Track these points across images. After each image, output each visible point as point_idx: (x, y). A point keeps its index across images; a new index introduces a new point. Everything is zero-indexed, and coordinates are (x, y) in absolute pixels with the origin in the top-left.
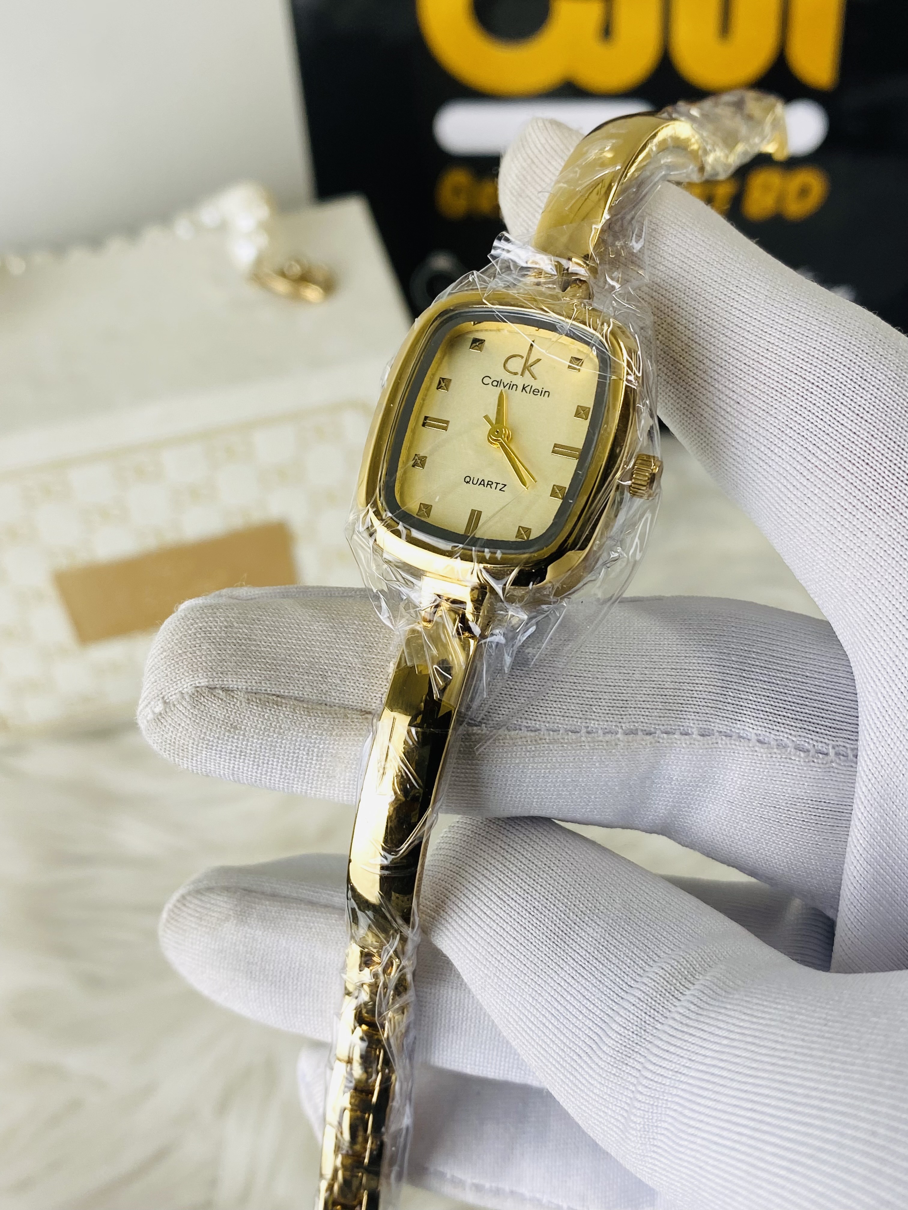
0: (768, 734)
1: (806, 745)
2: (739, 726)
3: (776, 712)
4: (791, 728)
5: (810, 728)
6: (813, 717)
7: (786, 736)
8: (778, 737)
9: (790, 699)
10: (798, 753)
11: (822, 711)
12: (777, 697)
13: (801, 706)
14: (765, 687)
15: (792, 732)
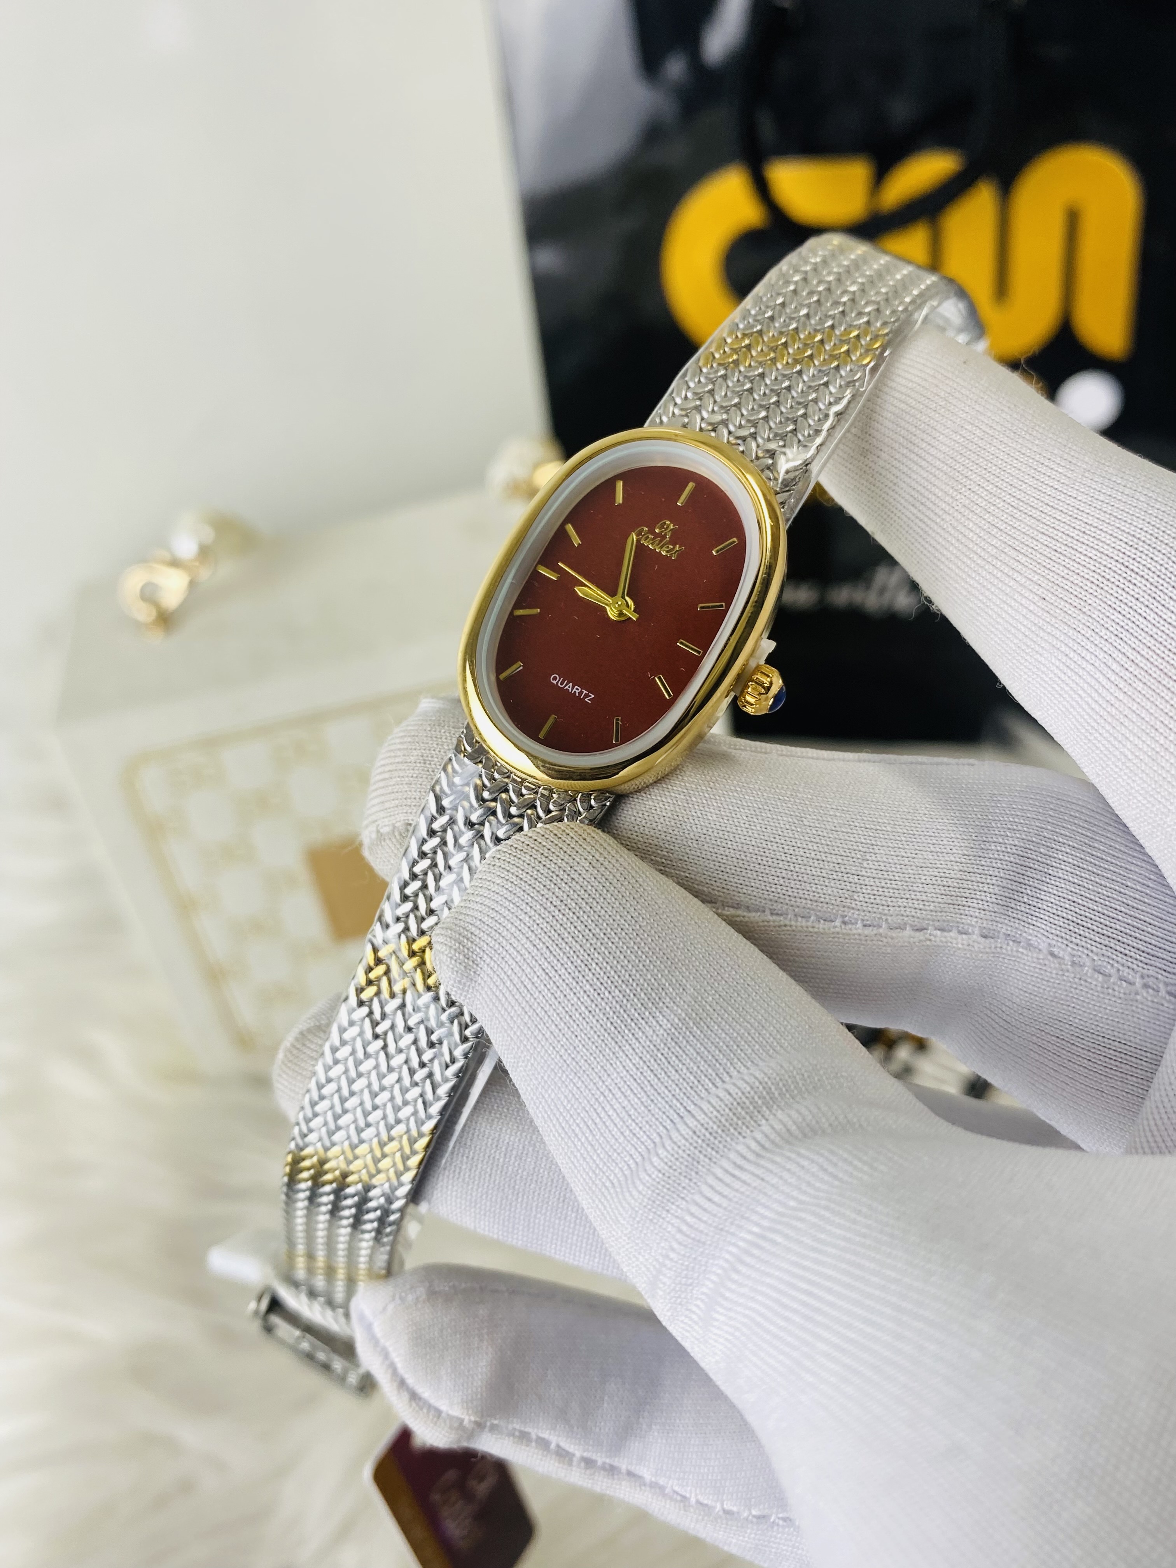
0: (1064, 946)
1: (1109, 967)
2: (1031, 931)
3: (1079, 922)
4: (1094, 943)
5: (1118, 948)
6: (1124, 936)
7: (1086, 951)
8: (1075, 952)
9: (1100, 910)
10: (1096, 975)
11: (1136, 930)
12: (1085, 904)
13: (1112, 920)
14: (1073, 890)
15: (1094, 949)
